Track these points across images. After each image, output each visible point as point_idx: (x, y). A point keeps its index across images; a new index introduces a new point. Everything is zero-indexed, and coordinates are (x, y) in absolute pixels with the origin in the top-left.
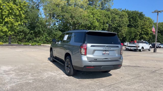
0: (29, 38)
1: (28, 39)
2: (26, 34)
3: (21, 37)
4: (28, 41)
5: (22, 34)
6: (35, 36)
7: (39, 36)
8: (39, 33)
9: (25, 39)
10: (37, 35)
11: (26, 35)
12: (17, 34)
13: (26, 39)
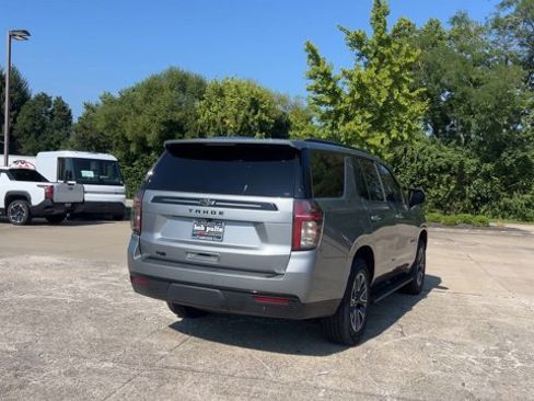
0: (479, 195)
1: (474, 201)
2: (462, 178)
3: (442, 192)
4: (477, 209)
5: (445, 177)
6: (505, 185)
7: (524, 188)
8: (522, 174)
9: (463, 198)
10: (515, 180)
11: (465, 183)
12: (430, 179)
13: (467, 201)
